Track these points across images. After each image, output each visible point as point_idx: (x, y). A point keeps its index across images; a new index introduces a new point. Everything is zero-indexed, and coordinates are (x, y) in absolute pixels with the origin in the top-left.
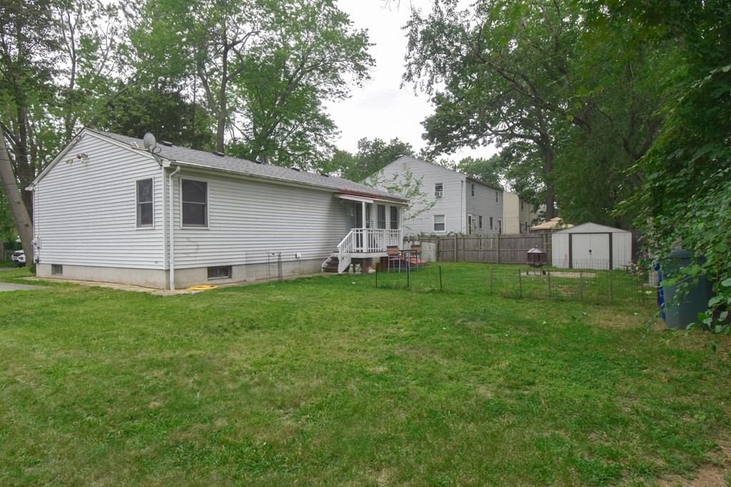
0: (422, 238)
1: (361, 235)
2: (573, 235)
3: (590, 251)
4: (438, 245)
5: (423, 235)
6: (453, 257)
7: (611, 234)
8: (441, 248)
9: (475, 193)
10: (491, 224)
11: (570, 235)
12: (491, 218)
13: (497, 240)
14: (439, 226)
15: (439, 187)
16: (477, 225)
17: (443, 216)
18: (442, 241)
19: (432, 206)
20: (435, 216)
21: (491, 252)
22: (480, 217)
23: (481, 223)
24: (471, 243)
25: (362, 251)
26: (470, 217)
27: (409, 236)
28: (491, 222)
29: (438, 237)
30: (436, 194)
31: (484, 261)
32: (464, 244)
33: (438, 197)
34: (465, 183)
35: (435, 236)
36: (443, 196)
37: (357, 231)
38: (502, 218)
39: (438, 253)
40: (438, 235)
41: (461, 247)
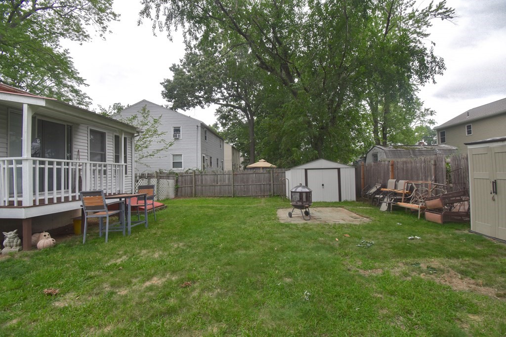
0: (160, 175)
1: (20, 170)
2: (308, 171)
3: (323, 185)
4: (177, 181)
5: (161, 172)
6: (192, 193)
7: (339, 169)
8: (179, 184)
9: (207, 138)
10: (218, 163)
11: (306, 170)
12: (218, 159)
13: (231, 176)
14: (177, 164)
15: (177, 130)
16: (209, 164)
17: (181, 155)
18: (180, 178)
19: (170, 145)
20: (174, 155)
21: (227, 187)
22: (211, 158)
23: (211, 162)
24: (208, 179)
25: (20, 203)
26: (204, 157)
27: (146, 173)
28: (217, 161)
29: (177, 174)
30: (174, 136)
31: (221, 195)
32: (202, 180)
33: (176, 138)
34: (200, 128)
35: (174, 173)
36: (181, 138)
37: (11, 162)
38: (223, 159)
39: (177, 189)
40: (176, 172)
41: (199, 183)
